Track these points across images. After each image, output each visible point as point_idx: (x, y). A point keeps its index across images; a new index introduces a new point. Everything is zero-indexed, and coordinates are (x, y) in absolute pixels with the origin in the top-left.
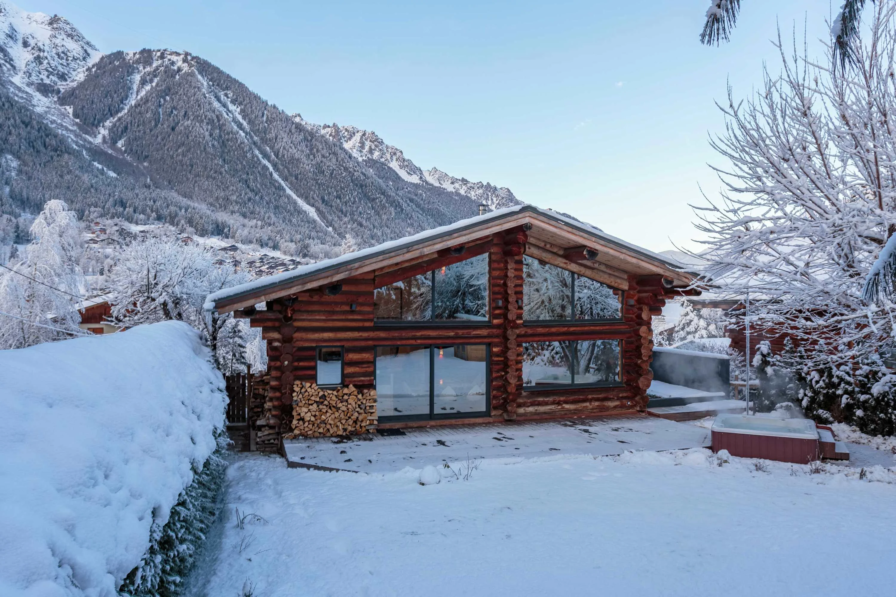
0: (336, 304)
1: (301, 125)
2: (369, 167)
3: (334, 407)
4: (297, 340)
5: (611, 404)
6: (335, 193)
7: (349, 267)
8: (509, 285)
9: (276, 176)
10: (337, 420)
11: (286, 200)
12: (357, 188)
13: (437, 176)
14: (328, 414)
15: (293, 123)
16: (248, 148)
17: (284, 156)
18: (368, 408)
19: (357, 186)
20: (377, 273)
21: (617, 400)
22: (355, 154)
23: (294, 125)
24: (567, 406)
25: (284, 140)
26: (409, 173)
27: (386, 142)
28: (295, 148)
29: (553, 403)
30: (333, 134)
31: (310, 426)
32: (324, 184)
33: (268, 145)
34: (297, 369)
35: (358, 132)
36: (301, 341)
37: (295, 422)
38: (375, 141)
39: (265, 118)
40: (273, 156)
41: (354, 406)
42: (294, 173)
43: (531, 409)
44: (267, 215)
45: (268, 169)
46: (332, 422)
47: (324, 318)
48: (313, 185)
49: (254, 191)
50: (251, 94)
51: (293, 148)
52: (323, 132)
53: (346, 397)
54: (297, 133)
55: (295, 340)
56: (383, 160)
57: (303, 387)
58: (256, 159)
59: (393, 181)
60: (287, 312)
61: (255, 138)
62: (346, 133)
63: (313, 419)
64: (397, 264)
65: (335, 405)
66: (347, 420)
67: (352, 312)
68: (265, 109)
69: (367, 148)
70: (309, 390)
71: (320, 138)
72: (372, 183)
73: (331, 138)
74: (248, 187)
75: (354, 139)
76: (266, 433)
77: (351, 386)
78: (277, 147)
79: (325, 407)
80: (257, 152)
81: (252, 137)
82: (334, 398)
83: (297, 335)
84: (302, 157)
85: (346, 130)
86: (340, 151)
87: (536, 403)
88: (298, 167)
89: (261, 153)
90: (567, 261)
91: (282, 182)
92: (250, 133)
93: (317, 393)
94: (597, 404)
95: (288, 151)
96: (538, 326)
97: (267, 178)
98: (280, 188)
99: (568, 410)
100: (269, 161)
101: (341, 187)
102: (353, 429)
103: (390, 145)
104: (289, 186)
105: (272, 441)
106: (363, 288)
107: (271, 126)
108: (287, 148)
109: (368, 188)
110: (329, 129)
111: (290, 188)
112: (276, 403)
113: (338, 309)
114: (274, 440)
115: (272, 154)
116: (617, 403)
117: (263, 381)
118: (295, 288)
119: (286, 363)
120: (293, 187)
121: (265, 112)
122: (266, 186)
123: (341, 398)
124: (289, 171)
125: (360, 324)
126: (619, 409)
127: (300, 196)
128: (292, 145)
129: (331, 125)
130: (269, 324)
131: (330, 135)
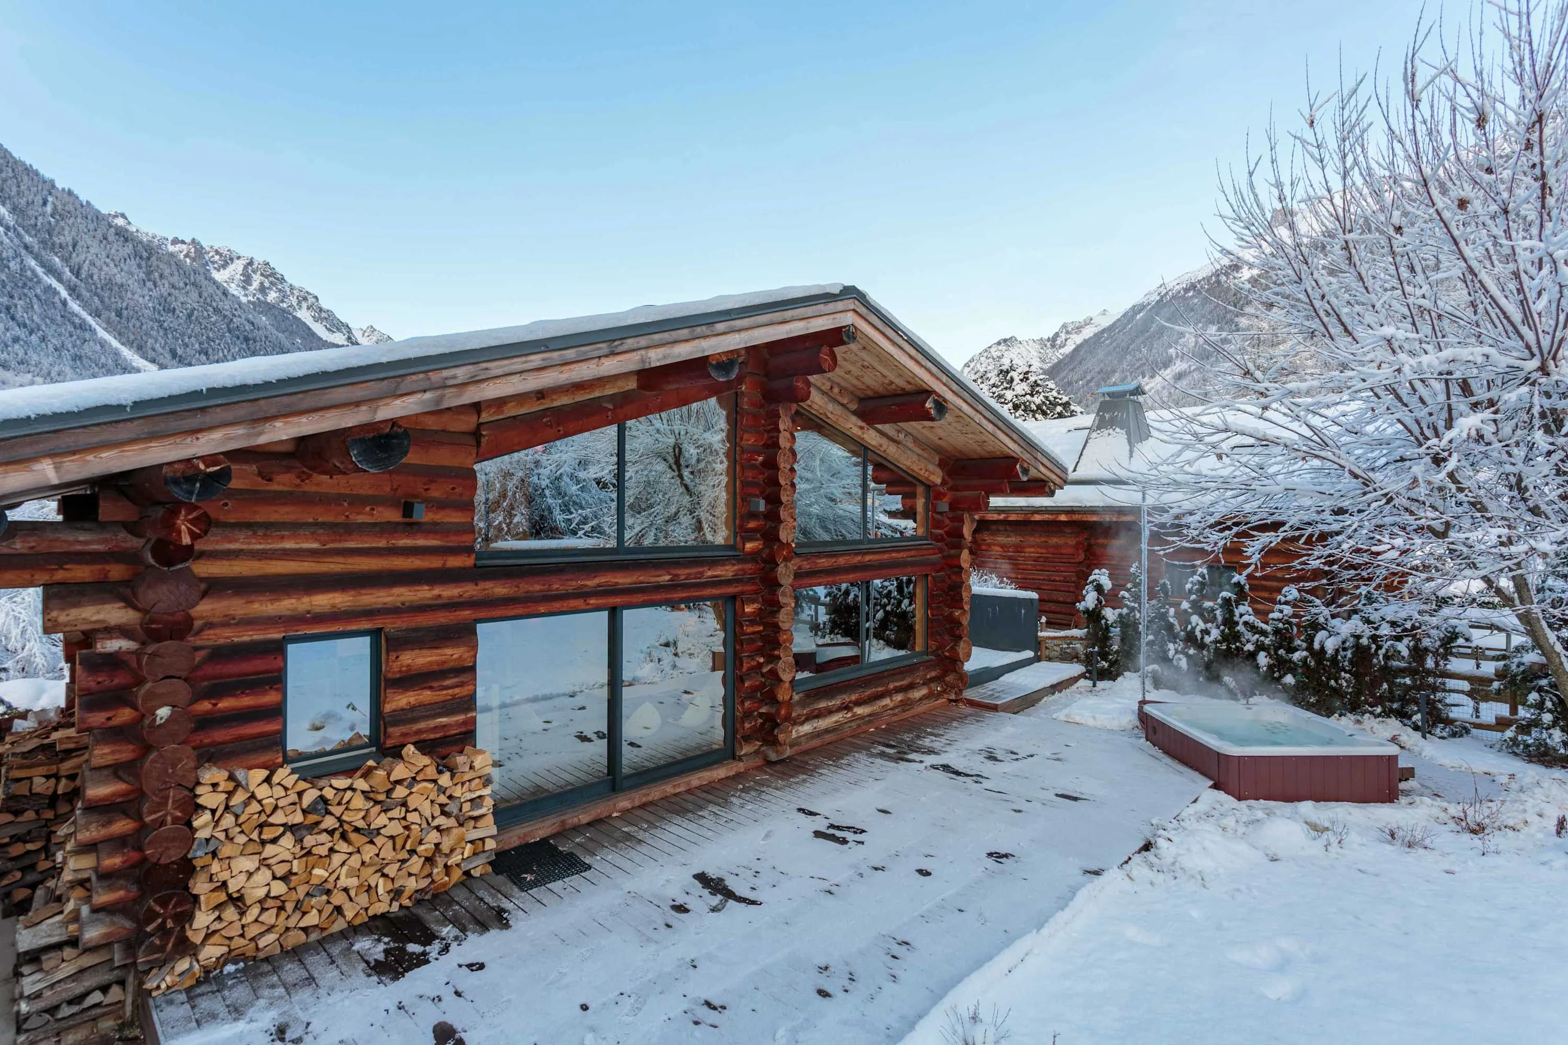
0: (358, 502)
1: (127, 231)
2: (261, 313)
3: (357, 830)
4: (209, 625)
5: (917, 694)
6: (197, 346)
7: (435, 377)
8: (782, 466)
9: (74, 306)
10: (371, 870)
11: (98, 347)
12: (238, 342)
13: (375, 339)
14: (337, 859)
15: (110, 226)
16: (11, 253)
17: (91, 276)
18: (466, 807)
19: (238, 338)
20: (485, 417)
21: (924, 684)
22: (234, 289)
23: (112, 230)
24: (859, 711)
25: (92, 250)
26: (329, 330)
27: (290, 279)
28: (116, 266)
29: (840, 709)
30: (193, 255)
31: (269, 917)
32: (176, 330)
33: (56, 254)
34: (205, 722)
35: (239, 258)
36: (225, 625)
37: (203, 919)
38: (270, 276)
39: (49, 208)
40: (69, 273)
41: (427, 814)
42: (113, 306)
43: (807, 728)
44: (56, 368)
45: (56, 293)
46: (352, 882)
47: (315, 545)
48: (152, 328)
49: (25, 326)
50: (16, 162)
51: (112, 265)
52: (171, 248)
53: (400, 792)
54: (120, 243)
55: (198, 624)
56: (285, 305)
57: (238, 785)
58: (29, 273)
59: (302, 338)
60: (172, 527)
61: (28, 239)
62: (217, 258)
63: (279, 888)
64: (579, 386)
65: (361, 824)
66: (403, 861)
67: (411, 527)
68: (50, 194)
69: (255, 284)
70: (262, 792)
71: (166, 257)
72: (266, 337)
73: (188, 260)
74: (13, 318)
75: (231, 268)
76: (67, 970)
77: (410, 749)
78: (75, 259)
79: (324, 837)
80: (33, 263)
81: (19, 236)
82: (359, 802)
83: (205, 608)
84: (130, 282)
85: (217, 252)
86: (206, 282)
87: (816, 712)
88: (121, 298)
89: (43, 265)
90: (863, 424)
91: (90, 320)
92: (15, 229)
93: (293, 797)
94: (899, 697)
95: (101, 269)
96: (820, 555)
97: (55, 308)
98: (83, 326)
99: (862, 718)
100: (60, 280)
101: (208, 337)
102: (424, 883)
103: (296, 284)
104: (104, 325)
105: (97, 997)
106: (442, 457)
107: (62, 223)
108: (98, 263)
109: (258, 344)
110: (184, 247)
111: (105, 329)
112: (114, 861)
113: (361, 519)
114: (104, 989)
115: (67, 270)
116: (924, 691)
117: (52, 746)
118: (217, 435)
119: (164, 712)
120: (110, 326)
121: (50, 199)
122: (53, 321)
123: (382, 797)
124: (102, 302)
125: (435, 563)
126: (926, 701)
127: (129, 344)
128: (108, 260)
129: (188, 240)
130: (82, 573)
131: (187, 256)
